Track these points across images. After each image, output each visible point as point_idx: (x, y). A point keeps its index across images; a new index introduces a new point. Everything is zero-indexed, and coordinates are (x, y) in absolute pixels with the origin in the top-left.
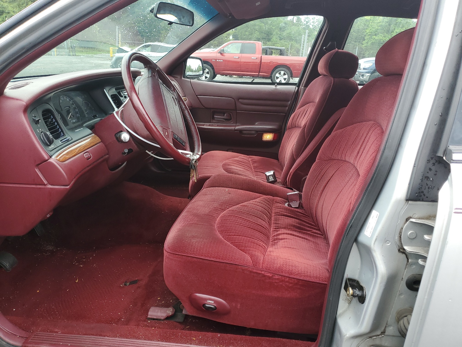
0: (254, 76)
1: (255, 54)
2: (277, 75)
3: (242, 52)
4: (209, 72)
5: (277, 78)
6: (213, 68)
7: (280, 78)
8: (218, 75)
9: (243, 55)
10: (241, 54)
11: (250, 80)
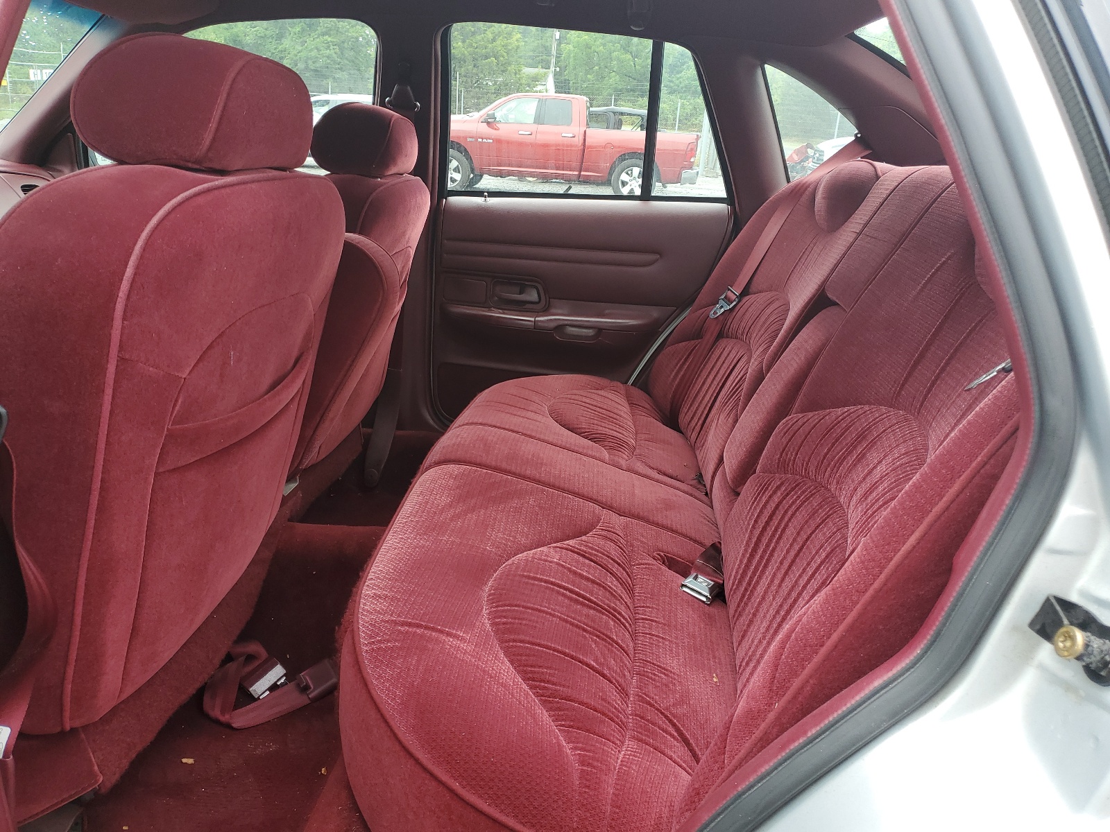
0: (568, 180)
1: (569, 125)
2: (624, 177)
3: (539, 120)
4: (460, 169)
5: (624, 184)
6: (469, 158)
7: (630, 183)
8: (485, 176)
9: (541, 128)
10: (536, 126)
11: (561, 189)
